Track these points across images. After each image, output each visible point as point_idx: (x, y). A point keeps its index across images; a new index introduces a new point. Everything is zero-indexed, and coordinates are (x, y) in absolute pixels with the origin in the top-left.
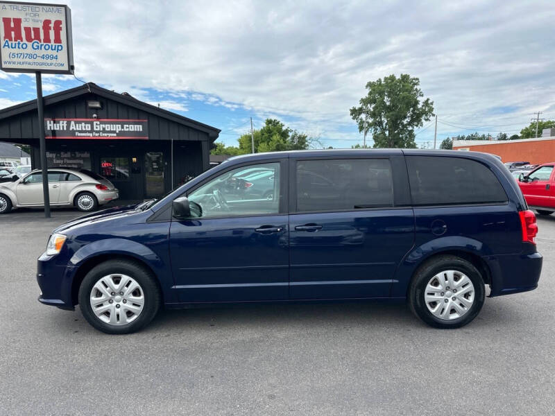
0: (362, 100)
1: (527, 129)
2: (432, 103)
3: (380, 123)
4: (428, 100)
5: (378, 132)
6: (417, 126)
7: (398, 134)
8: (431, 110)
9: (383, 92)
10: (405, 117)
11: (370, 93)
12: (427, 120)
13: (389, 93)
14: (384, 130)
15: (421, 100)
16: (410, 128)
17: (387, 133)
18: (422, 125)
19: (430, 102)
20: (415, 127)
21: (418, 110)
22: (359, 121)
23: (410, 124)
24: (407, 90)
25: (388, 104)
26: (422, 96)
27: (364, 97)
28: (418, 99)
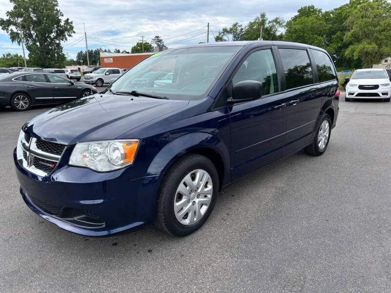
0: (8, 12)
1: (135, 47)
2: (72, 23)
3: (31, 36)
4: (68, 19)
5: (31, 43)
6: (63, 40)
7: (48, 45)
8: (72, 28)
9: (28, 8)
10: (52, 33)
11: (15, 8)
12: (70, 36)
13: (34, 9)
14: (35, 41)
15: (63, 19)
16: (57, 42)
17: (38, 44)
18: (66, 40)
19: (69, 21)
20: (61, 41)
21: (61, 27)
22: (10, 32)
23: (56, 38)
24: (50, 9)
25: (34, 19)
26: (63, 15)
27: (10, 11)
28: (60, 18)
